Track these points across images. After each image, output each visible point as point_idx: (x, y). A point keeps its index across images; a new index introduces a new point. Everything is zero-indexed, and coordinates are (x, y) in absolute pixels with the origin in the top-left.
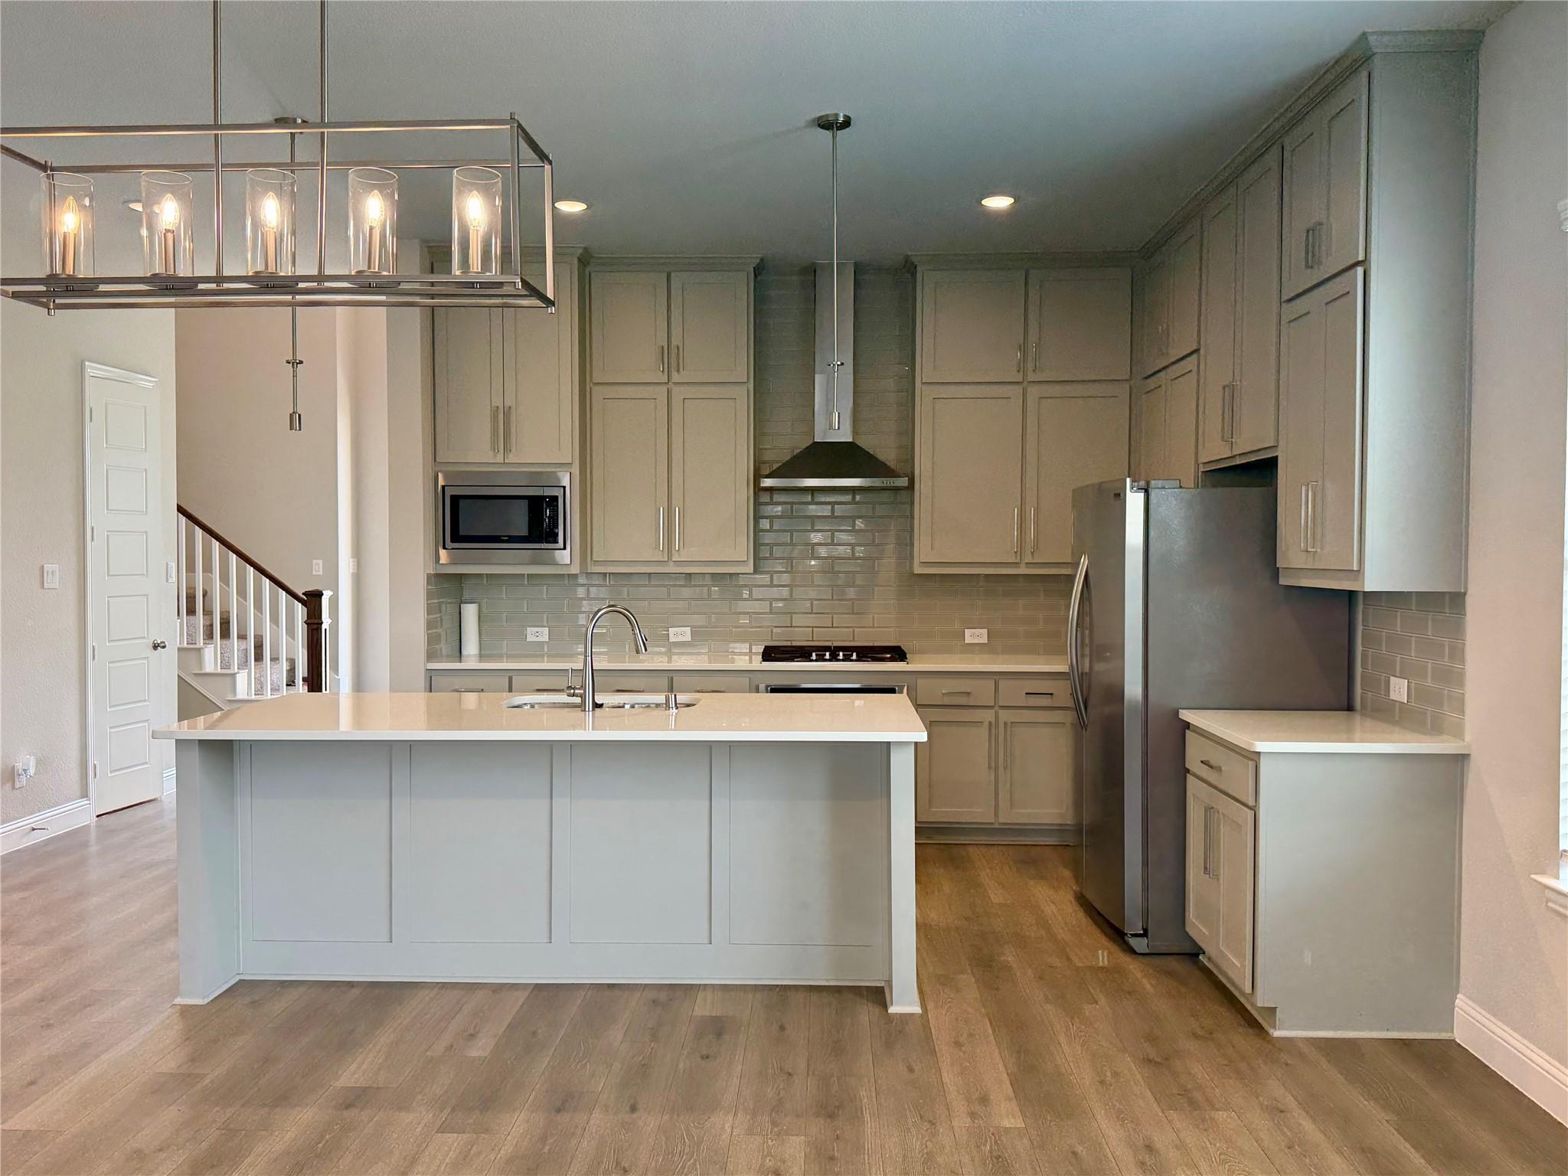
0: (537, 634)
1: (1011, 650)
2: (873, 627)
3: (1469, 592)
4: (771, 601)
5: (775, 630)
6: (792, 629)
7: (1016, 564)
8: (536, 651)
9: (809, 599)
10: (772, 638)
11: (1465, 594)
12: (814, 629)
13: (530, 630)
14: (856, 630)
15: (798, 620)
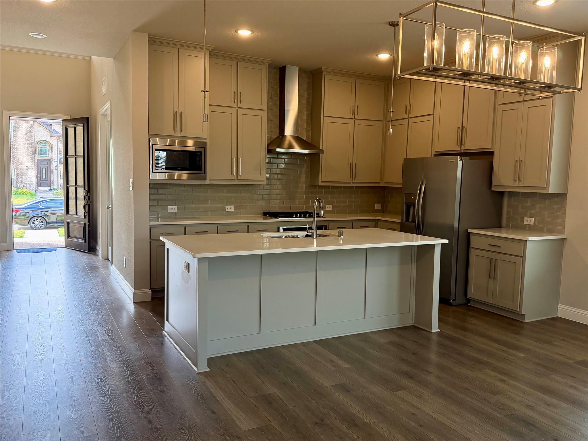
0: (172, 209)
1: (339, 212)
2: (297, 205)
3: (568, 193)
4: (263, 195)
5: (264, 206)
6: (270, 206)
7: (349, 183)
8: (173, 216)
9: (276, 195)
10: (263, 209)
11: (567, 194)
12: (278, 206)
13: (169, 207)
14: (291, 206)
15: (273, 202)
